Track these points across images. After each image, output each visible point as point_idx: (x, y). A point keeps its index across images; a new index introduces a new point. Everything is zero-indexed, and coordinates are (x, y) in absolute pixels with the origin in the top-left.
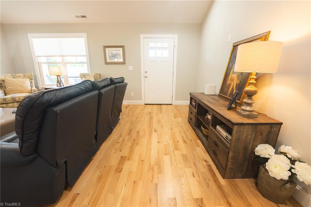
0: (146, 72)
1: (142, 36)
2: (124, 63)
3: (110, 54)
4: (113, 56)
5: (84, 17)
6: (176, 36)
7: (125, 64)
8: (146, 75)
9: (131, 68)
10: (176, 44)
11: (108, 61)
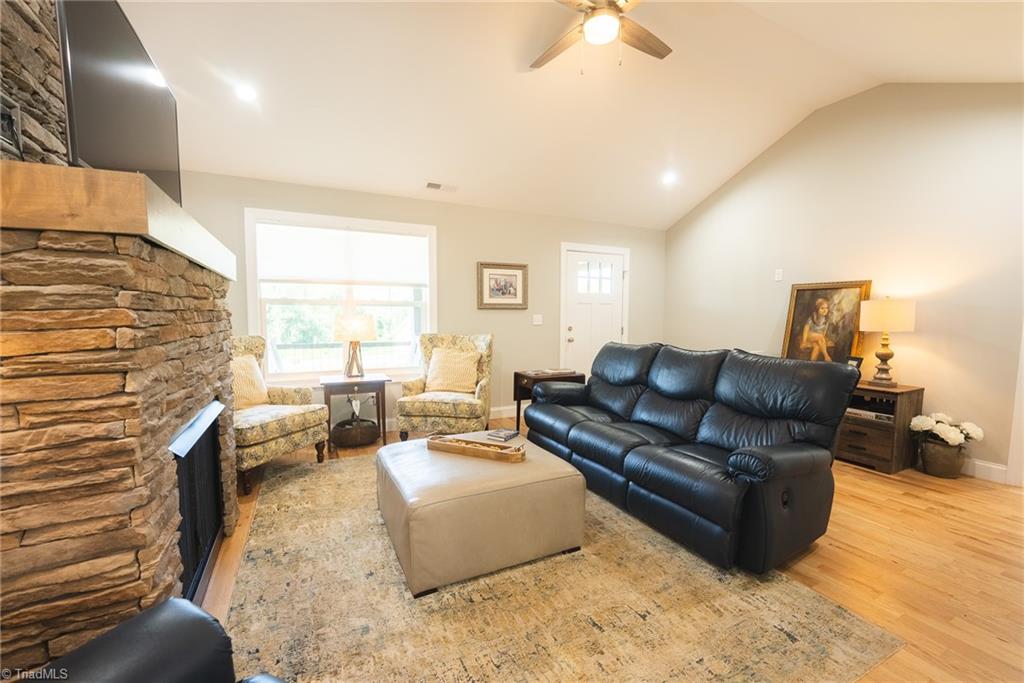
0: (570, 329)
1: (565, 246)
2: (523, 307)
3: (493, 282)
4: (498, 290)
5: (437, 186)
6: (626, 251)
7: (526, 309)
8: (571, 335)
9: (538, 319)
10: (627, 268)
11: (487, 300)
